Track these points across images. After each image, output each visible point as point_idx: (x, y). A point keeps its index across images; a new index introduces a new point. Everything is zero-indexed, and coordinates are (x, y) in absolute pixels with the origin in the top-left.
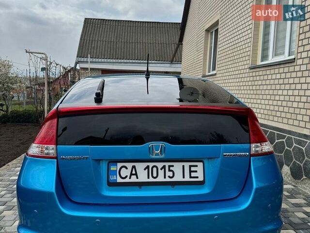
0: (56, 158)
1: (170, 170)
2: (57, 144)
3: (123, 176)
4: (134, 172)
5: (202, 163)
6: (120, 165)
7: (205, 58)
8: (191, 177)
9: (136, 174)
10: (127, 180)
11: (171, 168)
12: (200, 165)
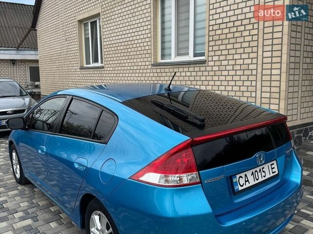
0: (201, 182)
1: (263, 172)
2: (198, 171)
3: (242, 184)
4: (247, 180)
5: (275, 161)
6: (238, 176)
7: (81, 49)
8: (273, 173)
9: (248, 181)
10: (244, 187)
11: (264, 170)
12: (275, 162)
